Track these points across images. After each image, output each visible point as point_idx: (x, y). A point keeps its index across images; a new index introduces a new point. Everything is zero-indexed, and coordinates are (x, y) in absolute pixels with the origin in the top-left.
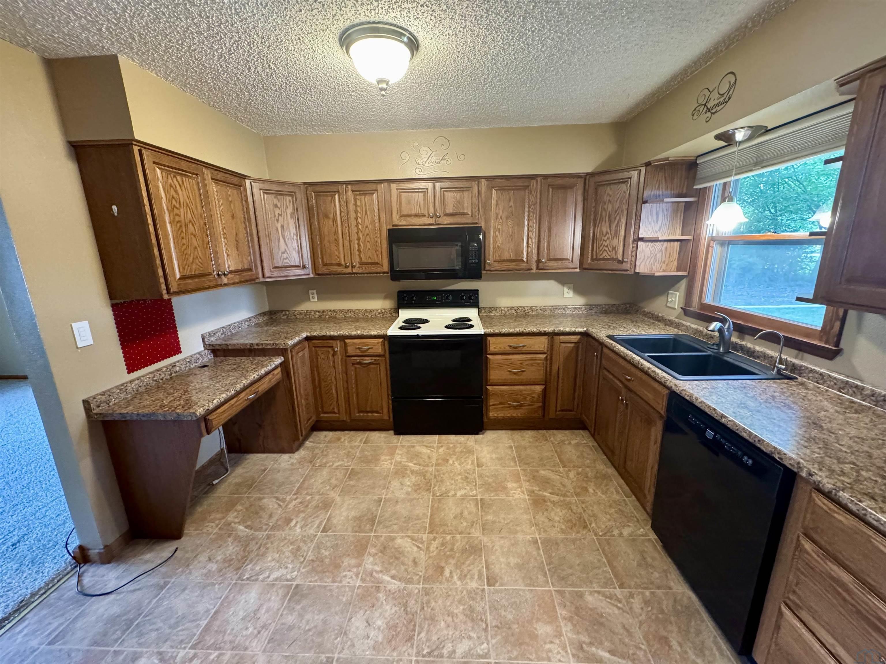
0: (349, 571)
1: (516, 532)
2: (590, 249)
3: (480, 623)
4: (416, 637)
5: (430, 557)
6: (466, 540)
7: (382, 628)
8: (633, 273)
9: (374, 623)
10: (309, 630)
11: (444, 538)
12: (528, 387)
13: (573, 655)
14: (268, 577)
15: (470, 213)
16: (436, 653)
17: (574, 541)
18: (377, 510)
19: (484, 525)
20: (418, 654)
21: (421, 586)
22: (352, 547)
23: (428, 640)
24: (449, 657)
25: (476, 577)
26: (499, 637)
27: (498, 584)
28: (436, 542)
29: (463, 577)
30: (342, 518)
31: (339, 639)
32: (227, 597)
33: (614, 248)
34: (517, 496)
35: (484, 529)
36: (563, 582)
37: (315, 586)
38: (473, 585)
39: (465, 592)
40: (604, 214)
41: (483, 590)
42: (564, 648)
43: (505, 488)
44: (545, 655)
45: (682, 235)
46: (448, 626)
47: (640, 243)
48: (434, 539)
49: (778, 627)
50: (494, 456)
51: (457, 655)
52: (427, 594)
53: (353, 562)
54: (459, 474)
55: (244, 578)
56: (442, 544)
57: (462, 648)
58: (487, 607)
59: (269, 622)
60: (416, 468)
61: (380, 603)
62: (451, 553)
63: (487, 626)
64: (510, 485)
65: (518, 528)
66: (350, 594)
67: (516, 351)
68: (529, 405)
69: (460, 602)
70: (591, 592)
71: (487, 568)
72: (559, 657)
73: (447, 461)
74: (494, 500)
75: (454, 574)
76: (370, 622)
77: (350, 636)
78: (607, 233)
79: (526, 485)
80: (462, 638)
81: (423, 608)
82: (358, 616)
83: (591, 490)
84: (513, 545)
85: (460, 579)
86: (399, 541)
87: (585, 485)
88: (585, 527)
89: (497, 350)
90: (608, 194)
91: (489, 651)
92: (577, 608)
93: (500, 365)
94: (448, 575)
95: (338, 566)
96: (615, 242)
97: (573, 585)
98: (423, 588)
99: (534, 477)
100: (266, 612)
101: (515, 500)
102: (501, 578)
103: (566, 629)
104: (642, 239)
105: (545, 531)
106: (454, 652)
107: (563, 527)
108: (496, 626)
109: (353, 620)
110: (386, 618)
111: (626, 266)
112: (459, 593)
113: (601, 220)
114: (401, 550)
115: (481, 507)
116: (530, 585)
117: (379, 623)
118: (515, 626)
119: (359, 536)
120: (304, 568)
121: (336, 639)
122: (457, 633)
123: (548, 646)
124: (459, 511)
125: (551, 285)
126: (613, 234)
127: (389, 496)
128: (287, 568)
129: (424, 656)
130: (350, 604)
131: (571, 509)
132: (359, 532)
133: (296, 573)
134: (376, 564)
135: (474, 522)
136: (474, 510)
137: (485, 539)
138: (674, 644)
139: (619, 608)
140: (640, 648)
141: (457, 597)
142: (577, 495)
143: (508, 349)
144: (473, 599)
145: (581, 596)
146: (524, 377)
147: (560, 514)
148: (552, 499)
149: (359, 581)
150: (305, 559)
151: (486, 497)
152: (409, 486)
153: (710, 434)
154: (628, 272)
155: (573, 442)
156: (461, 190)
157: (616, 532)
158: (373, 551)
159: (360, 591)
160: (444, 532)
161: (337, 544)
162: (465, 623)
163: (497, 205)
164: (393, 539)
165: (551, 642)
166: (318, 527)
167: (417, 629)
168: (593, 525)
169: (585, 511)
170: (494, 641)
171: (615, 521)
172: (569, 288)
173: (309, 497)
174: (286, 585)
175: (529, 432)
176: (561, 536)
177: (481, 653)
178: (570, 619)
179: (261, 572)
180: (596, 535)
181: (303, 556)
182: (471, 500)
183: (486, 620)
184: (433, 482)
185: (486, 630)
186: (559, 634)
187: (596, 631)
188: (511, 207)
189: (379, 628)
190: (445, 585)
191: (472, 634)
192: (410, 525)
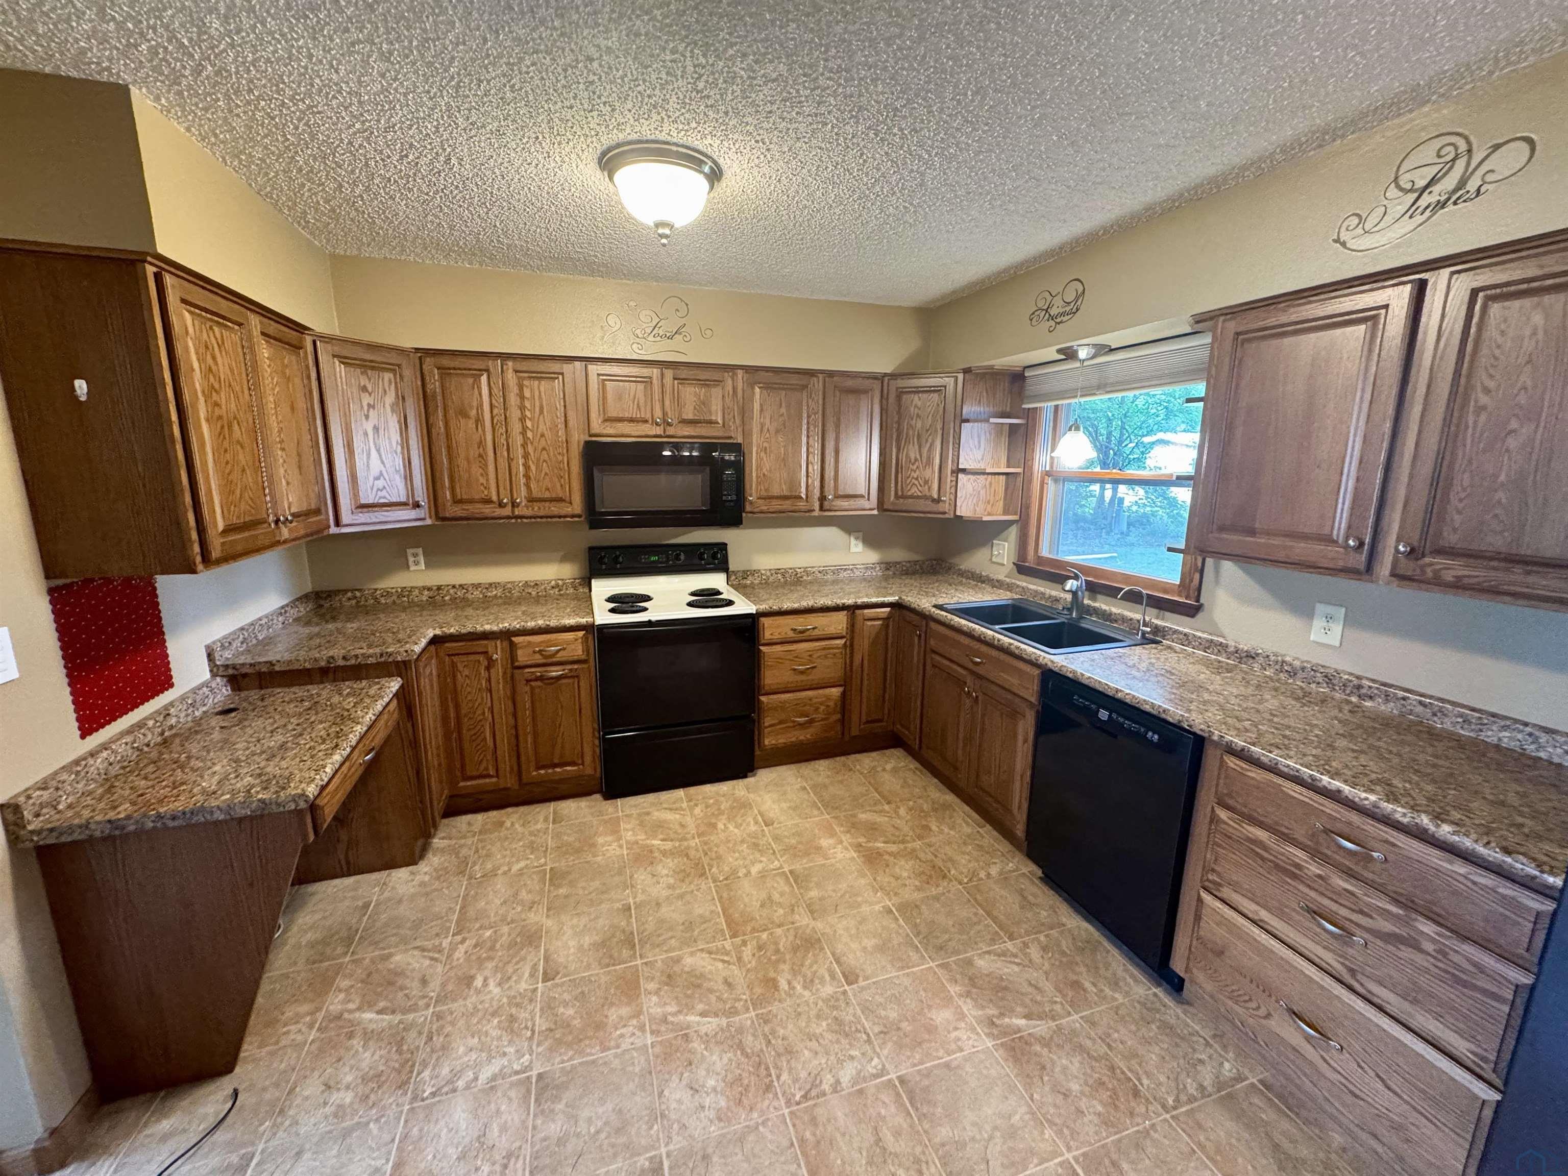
0: (625, 1026)
1: (859, 905)
2: (893, 482)
3: (859, 1035)
4: (776, 1084)
5: (748, 971)
6: (792, 932)
7: (719, 1089)
8: (952, 516)
9: (703, 1086)
10: (598, 1132)
11: (759, 938)
12: (821, 691)
13: (987, 1035)
14: (476, 1079)
15: (720, 421)
16: (813, 1093)
17: (936, 898)
18: (629, 923)
19: (808, 906)
20: (788, 1103)
21: (753, 1014)
22: (612, 991)
23: (796, 1080)
24: (835, 1091)
25: (827, 978)
26: (890, 1045)
27: (861, 979)
28: (749, 947)
29: (808, 984)
30: (572, 950)
31: (656, 1127)
32: (405, 1137)
33: (926, 482)
34: (840, 856)
35: (812, 912)
36: (943, 953)
37: (573, 1067)
38: (828, 990)
39: (820, 1003)
40: (911, 433)
41: (845, 993)
42: (973, 1030)
43: (819, 848)
44: (953, 1046)
45: (1008, 467)
46: (816, 1053)
47: (960, 476)
48: (744, 943)
49: (1198, 918)
50: (784, 805)
51: (844, 1085)
52: (766, 1022)
53: (625, 1011)
54: (743, 841)
55: (425, 1095)
56: (760, 948)
57: (847, 1074)
58: (859, 1012)
59: (517, 1144)
60: (668, 845)
61: (699, 1056)
62: (778, 957)
63: (868, 1035)
64: (825, 842)
65: (860, 899)
66: (643, 1059)
67: (802, 637)
68: (823, 720)
69: (818, 1017)
70: (980, 955)
71: (838, 962)
72: (971, 1042)
73: (714, 826)
74: (810, 868)
75: (795, 984)
76: (697, 1087)
77: (673, 1116)
78: (916, 460)
79: (846, 839)
80: (840, 1062)
81: (769, 1042)
82: (673, 1085)
83: (934, 828)
84: (860, 923)
85: (805, 987)
86: (688, 961)
87: (924, 823)
88: (944, 877)
89: (776, 637)
90: (916, 406)
91: (884, 1066)
92: (971, 979)
93: (779, 660)
94: (786, 987)
95: (600, 1026)
96: (927, 473)
97: (956, 952)
98: (757, 1015)
99: (854, 826)
100: (501, 1132)
101: (840, 861)
102: (863, 970)
103: (967, 1007)
104: (964, 471)
105: (896, 894)
106: (838, 1082)
107: (917, 883)
108: (882, 1032)
109: (666, 1093)
110: (718, 1074)
111: (941, 507)
112: (812, 1005)
113: (907, 441)
114: (698, 973)
115: (796, 882)
116: (903, 968)
117: (711, 1083)
118: (904, 1025)
119: (615, 971)
120: (538, 1045)
121: (651, 1128)
122: (832, 1058)
123: (954, 1034)
124: (763, 895)
125: (832, 533)
126: (924, 461)
127: (640, 897)
128: (505, 1054)
129: (798, 1103)
130: (650, 1073)
131: (917, 857)
132: (614, 965)
133: (527, 1057)
134: (665, 1004)
135: (793, 906)
136: (787, 889)
137: (819, 925)
138: (1087, 985)
139: (1018, 964)
140: (1056, 1002)
141: (813, 1013)
142: (920, 837)
143: (791, 634)
144: (835, 1008)
145: (969, 962)
146: (815, 676)
147: (907, 867)
148: (889, 850)
149: (648, 1035)
150: (533, 1031)
151: (797, 866)
152: (667, 875)
153: (1104, 715)
154: (947, 516)
155: (889, 767)
156: (706, 384)
157: (982, 875)
158: (652, 986)
159: (658, 1049)
160: (754, 930)
161: (583, 993)
162: (838, 1042)
163: (762, 410)
164: (678, 960)
165: (956, 1029)
166: (532, 975)
167: (773, 1072)
168: (953, 872)
169: (936, 856)
170: (886, 1052)
171: (978, 861)
172: (856, 538)
173: (488, 933)
174: (520, 1080)
175: (822, 762)
176: (917, 896)
177: (874, 1071)
178: (968, 994)
179: (456, 1075)
180: (960, 883)
181: (526, 1028)
182: (775, 875)
183: (864, 1028)
184: (705, 860)
185: (869, 1041)
186: (962, 1017)
187: (1002, 999)
188: (782, 415)
189: (714, 1090)
190: (789, 1002)
191: (853, 1053)
192: (696, 933)
